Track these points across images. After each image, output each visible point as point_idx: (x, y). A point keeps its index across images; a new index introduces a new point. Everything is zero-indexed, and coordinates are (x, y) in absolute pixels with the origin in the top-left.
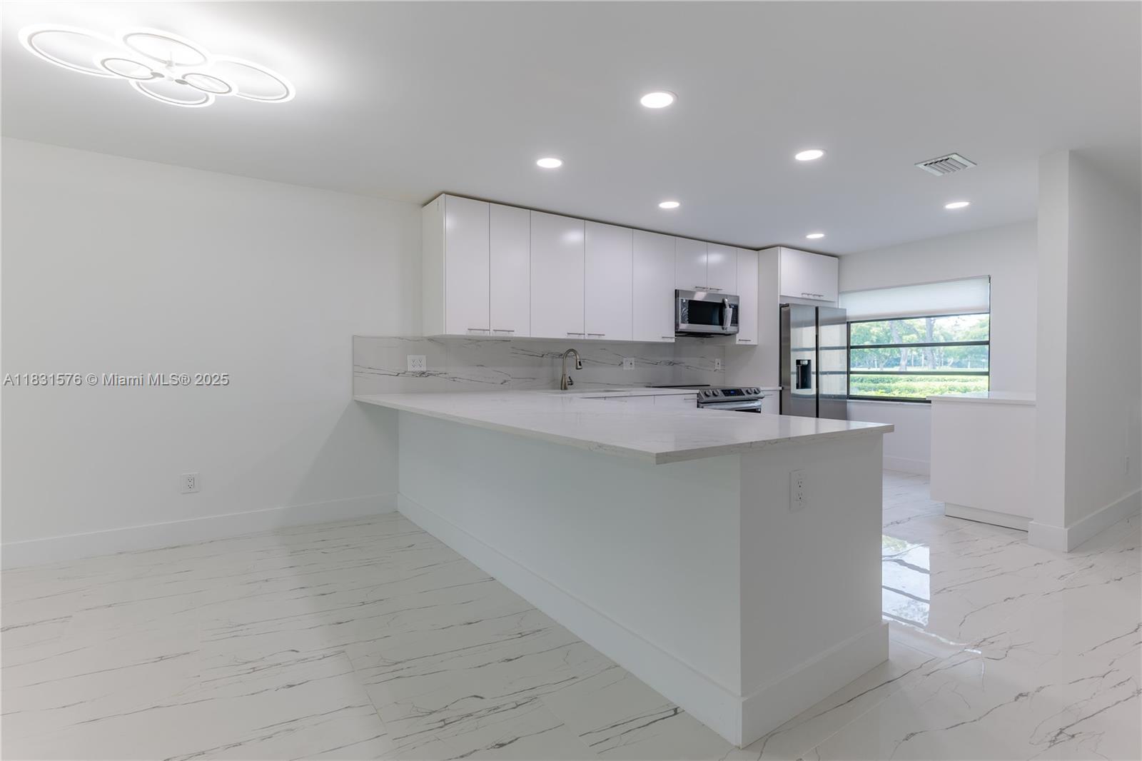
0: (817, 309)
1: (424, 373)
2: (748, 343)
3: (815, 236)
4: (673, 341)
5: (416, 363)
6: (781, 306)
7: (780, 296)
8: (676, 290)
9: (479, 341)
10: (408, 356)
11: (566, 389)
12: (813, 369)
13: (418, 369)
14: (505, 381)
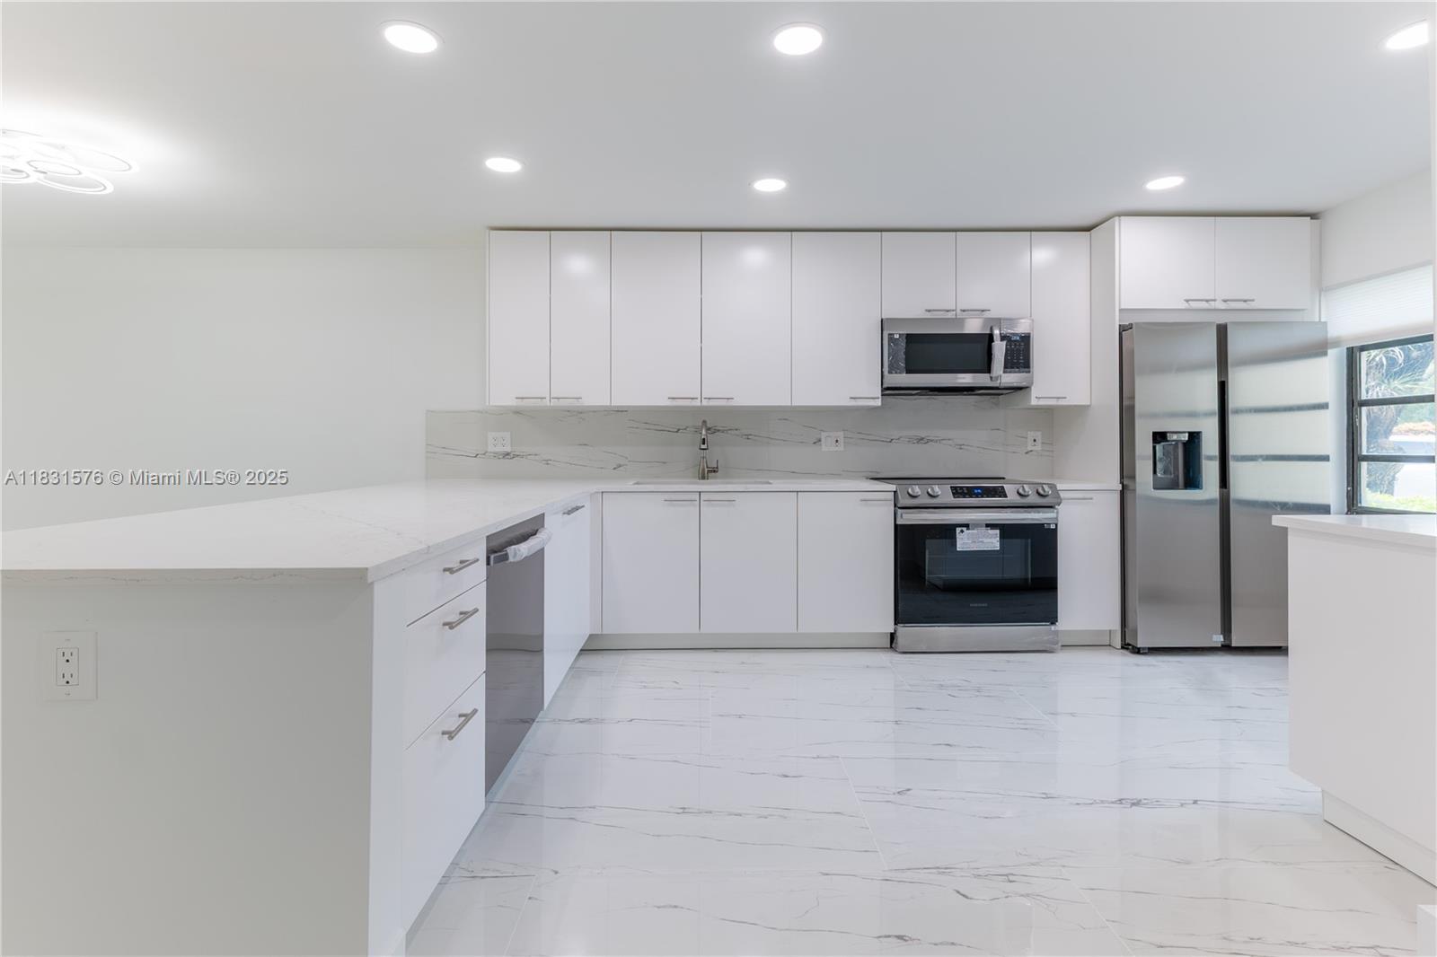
0: (1222, 330)
1: (508, 454)
2: (1062, 402)
4: (878, 403)
5: (499, 441)
6: (1124, 330)
7: (1122, 309)
8: (882, 320)
9: (581, 413)
10: (487, 433)
11: (703, 478)
12: (1210, 449)
13: (500, 449)
14: (620, 466)
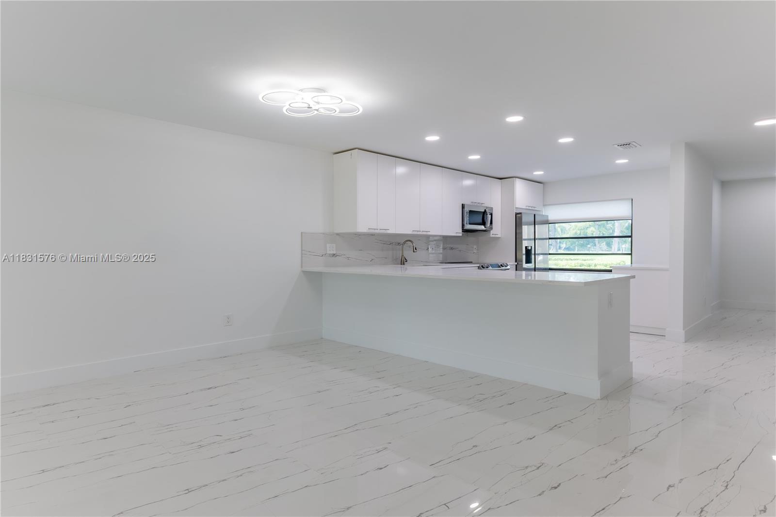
0: (535, 215)
1: (334, 255)
2: (497, 236)
3: (538, 173)
4: (461, 235)
5: (331, 249)
6: (516, 214)
7: (516, 208)
8: (462, 204)
9: (360, 235)
10: (327, 245)
11: (404, 264)
12: (533, 252)
13: (332, 252)
14: (372, 260)
